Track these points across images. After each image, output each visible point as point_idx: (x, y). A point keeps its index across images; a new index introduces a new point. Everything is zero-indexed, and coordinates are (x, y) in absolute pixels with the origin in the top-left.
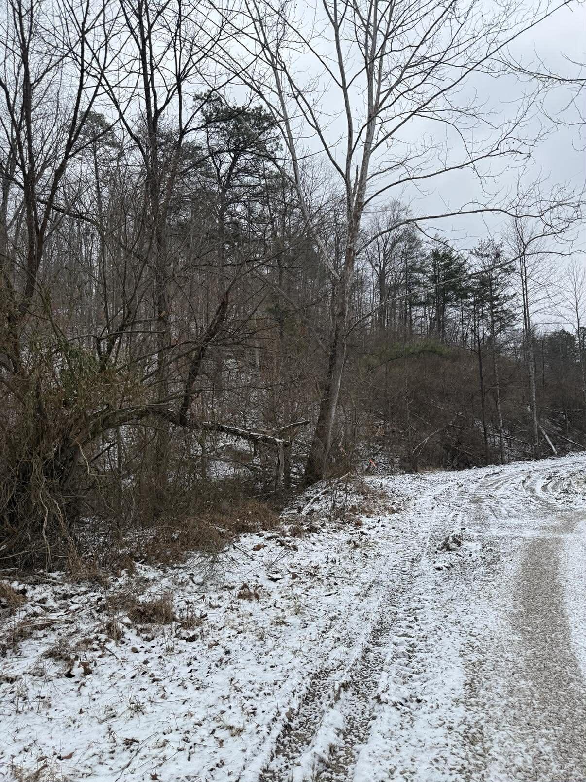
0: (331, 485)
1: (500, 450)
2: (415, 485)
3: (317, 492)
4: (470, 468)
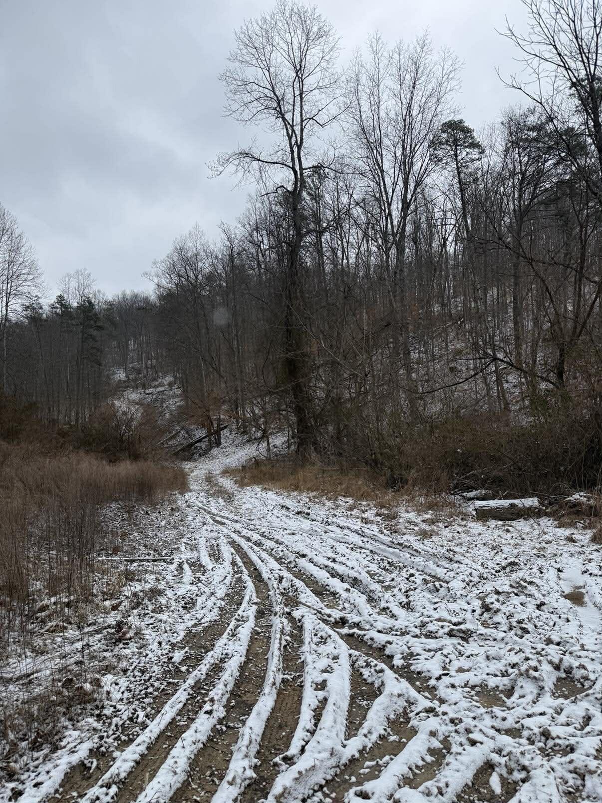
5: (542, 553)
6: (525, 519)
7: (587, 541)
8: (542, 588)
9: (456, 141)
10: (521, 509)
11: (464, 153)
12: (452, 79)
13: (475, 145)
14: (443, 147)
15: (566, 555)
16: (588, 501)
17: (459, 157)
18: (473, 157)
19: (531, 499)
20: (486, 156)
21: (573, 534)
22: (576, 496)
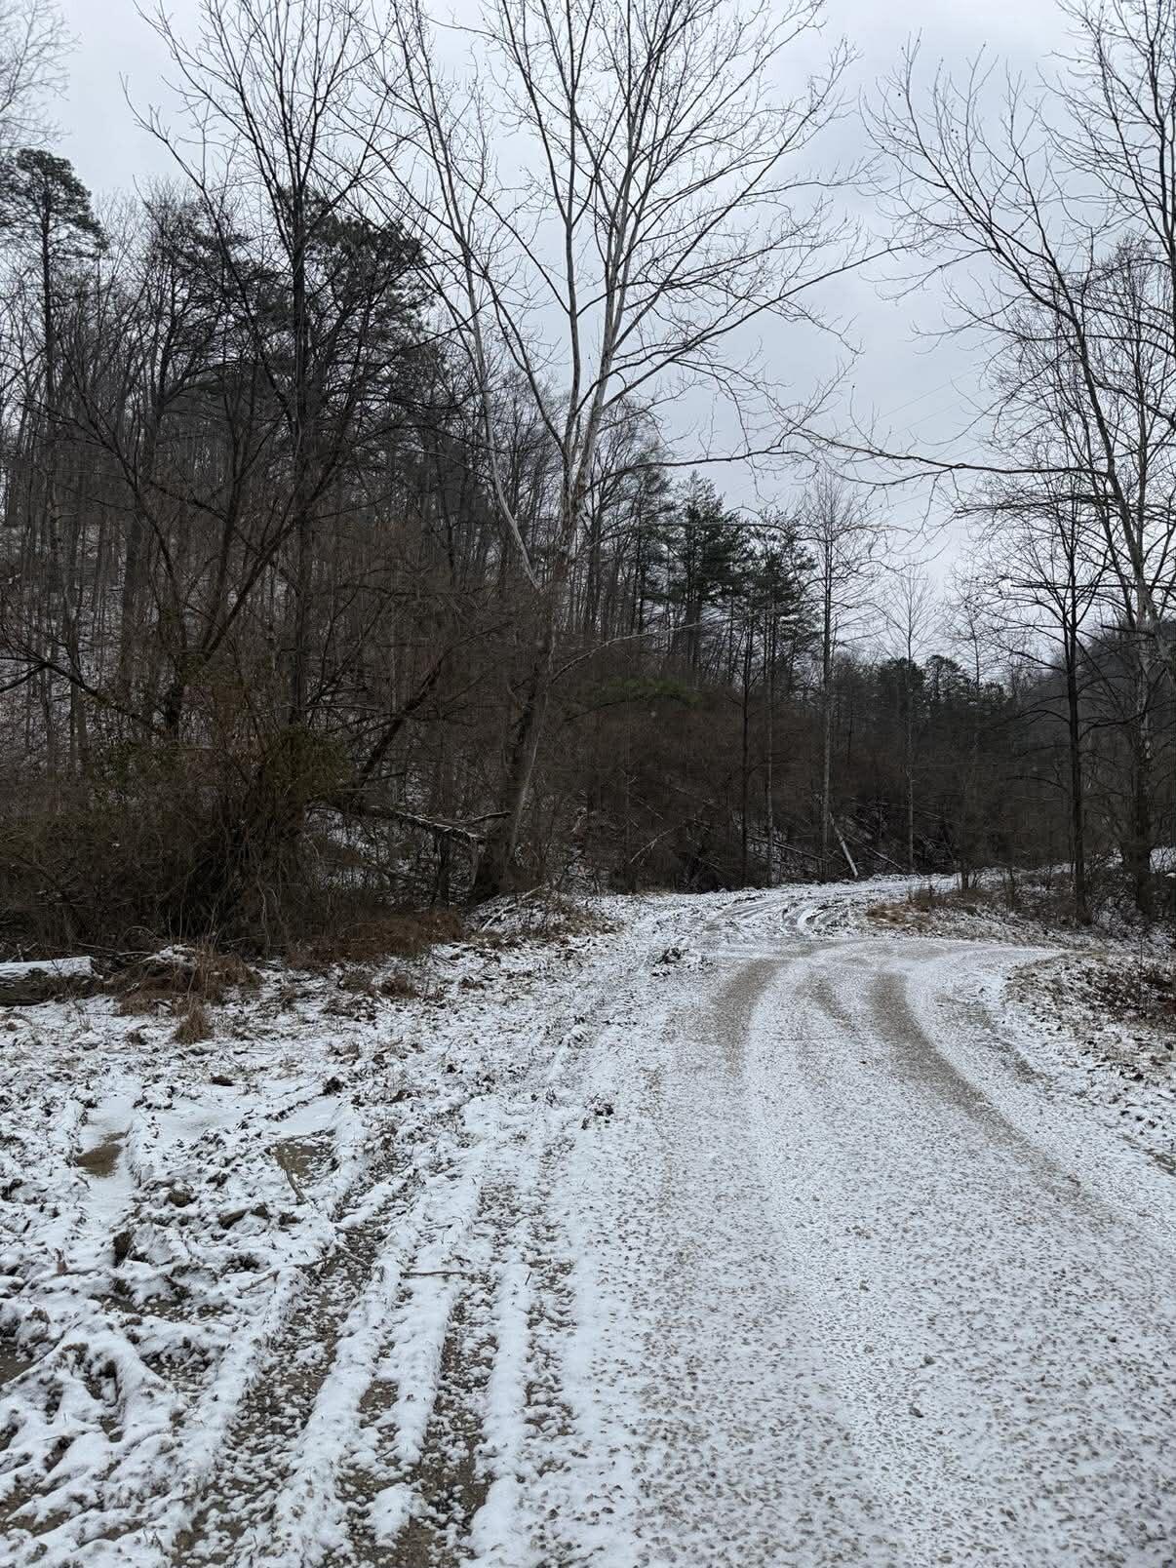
0: (516, 901)
1: (766, 868)
2: (631, 910)
3: (497, 911)
4: (717, 891)
5: (66, 1071)
6: (58, 1001)
7: (166, 1040)
8: (30, 1147)
9: (48, 199)
10: (52, 980)
11: (63, 234)
12: (48, 60)
13: (87, 224)
14: (19, 199)
15: (116, 1071)
16: (188, 961)
17: (52, 236)
18: (83, 248)
19: (78, 959)
20: (110, 258)
21: (144, 1027)
22: (167, 952)
